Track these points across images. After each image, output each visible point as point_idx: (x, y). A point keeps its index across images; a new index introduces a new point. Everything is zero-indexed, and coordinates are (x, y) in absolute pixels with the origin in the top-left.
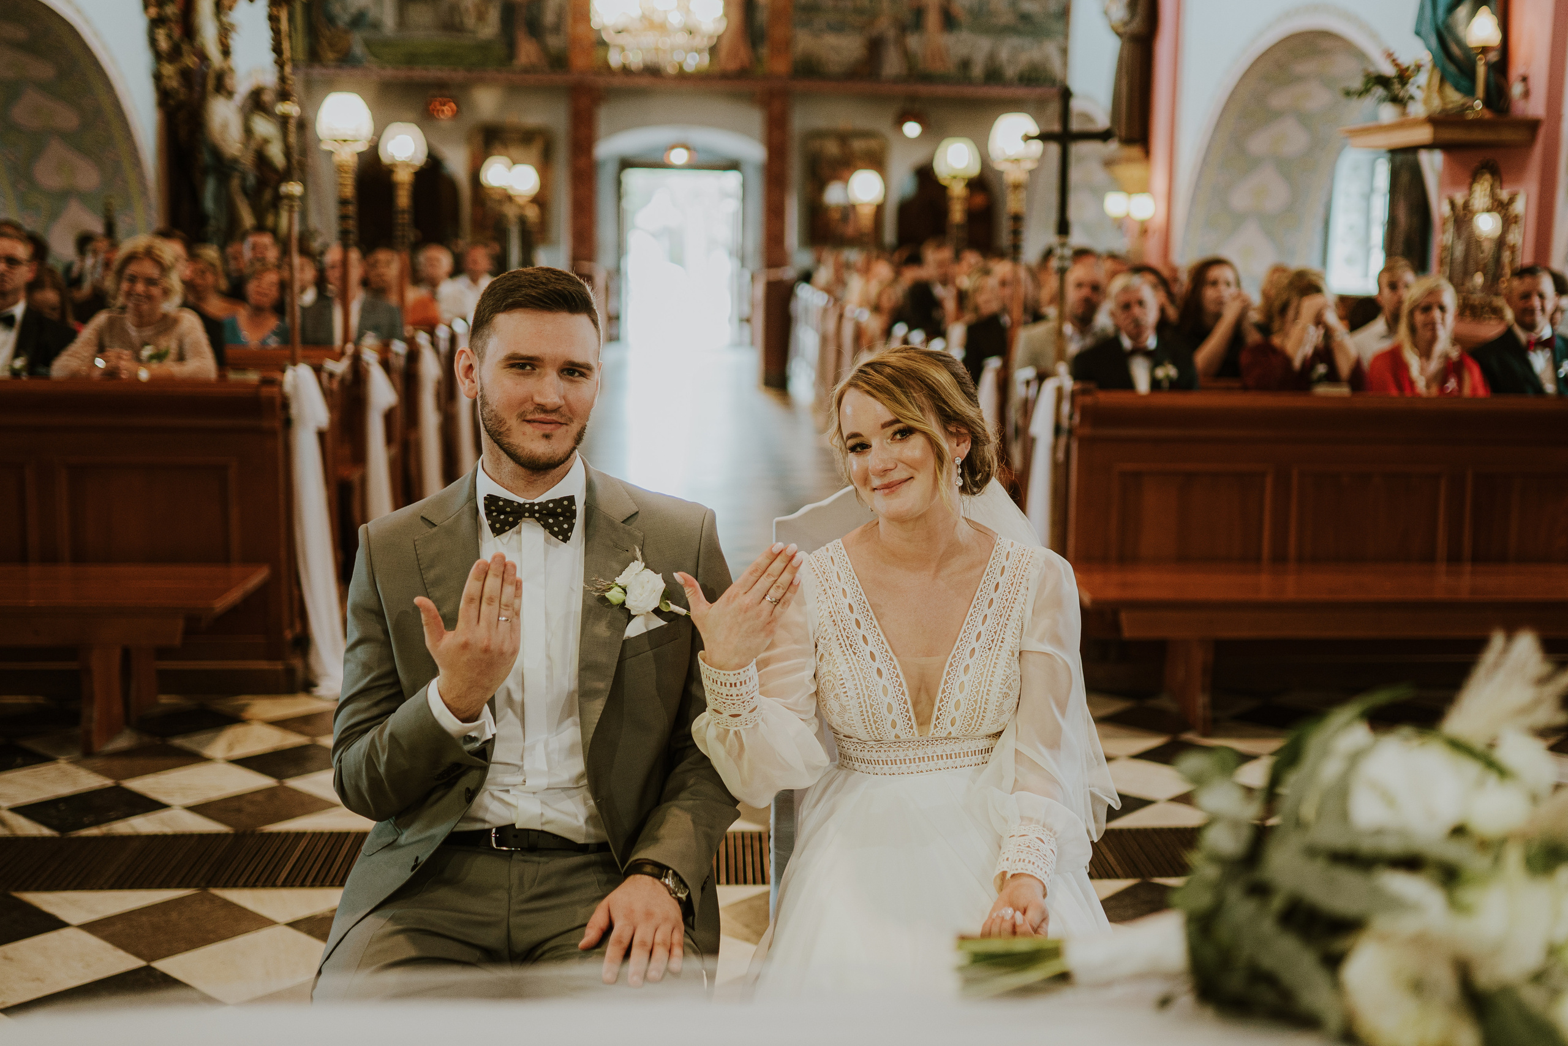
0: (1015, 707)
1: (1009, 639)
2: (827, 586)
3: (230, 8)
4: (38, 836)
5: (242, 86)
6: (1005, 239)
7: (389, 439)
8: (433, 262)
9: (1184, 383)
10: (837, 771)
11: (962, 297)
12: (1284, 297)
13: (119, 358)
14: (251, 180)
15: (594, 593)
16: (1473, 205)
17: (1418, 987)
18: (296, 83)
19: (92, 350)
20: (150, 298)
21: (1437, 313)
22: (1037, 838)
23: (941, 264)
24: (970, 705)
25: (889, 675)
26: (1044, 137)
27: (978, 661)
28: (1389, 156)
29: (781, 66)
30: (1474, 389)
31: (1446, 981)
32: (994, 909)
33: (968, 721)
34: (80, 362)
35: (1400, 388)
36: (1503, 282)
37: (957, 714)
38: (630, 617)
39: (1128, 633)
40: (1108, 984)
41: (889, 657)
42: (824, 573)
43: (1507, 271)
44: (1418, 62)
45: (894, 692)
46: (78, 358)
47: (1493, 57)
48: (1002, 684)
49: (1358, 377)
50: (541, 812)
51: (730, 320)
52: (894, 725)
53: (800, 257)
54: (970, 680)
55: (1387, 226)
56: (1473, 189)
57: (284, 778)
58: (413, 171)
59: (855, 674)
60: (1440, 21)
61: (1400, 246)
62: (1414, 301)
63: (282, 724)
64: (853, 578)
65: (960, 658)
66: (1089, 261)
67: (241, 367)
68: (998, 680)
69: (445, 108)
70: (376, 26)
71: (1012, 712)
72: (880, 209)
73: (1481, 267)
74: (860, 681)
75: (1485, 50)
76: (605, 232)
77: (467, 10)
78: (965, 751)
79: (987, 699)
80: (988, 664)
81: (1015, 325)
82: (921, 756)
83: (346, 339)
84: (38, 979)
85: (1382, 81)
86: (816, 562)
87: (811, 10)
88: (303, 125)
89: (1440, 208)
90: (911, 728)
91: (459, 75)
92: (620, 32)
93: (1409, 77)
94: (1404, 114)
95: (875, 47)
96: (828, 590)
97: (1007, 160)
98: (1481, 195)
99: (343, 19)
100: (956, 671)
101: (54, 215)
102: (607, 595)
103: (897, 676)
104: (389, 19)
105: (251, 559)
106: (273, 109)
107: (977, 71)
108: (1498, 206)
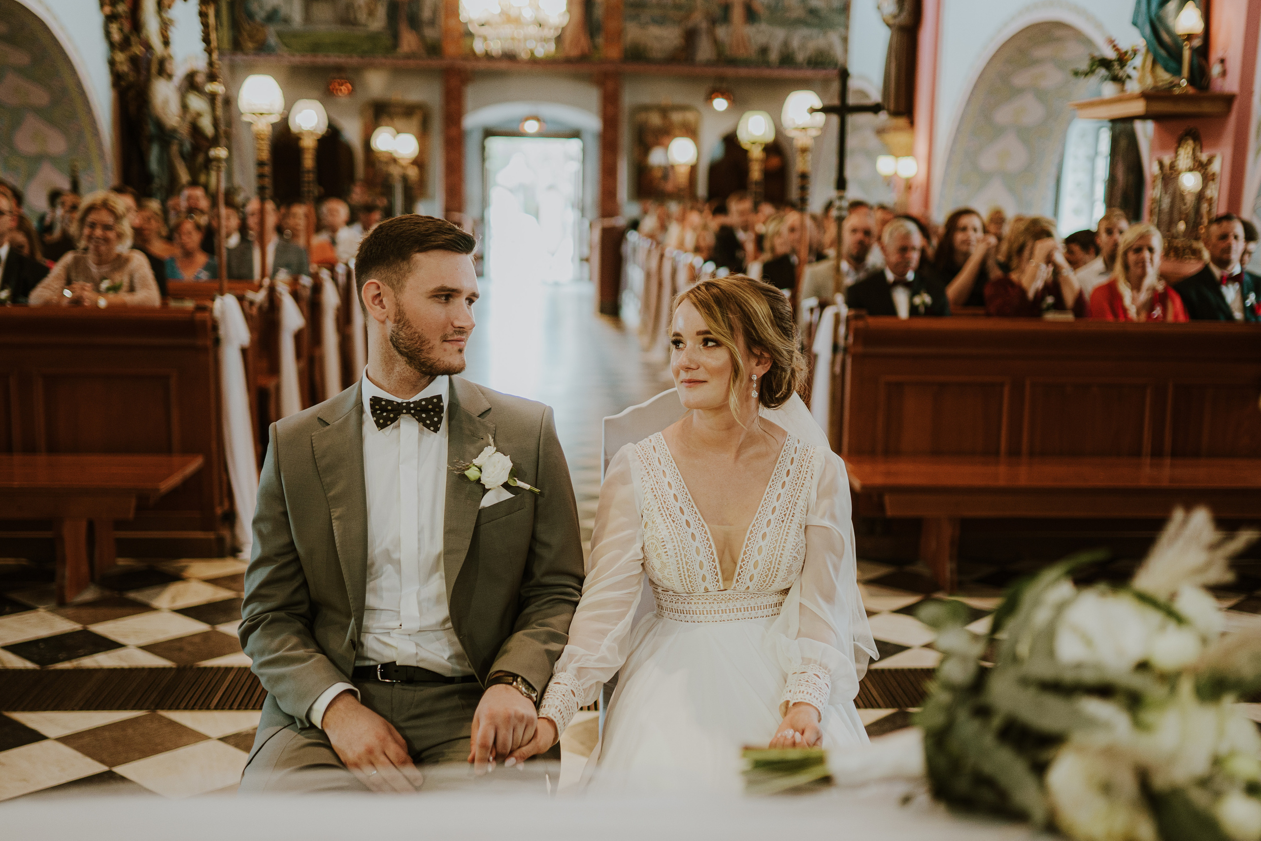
0: (801, 569)
1: (797, 515)
2: (650, 469)
3: (169, 7)
4: (23, 668)
5: (179, 70)
6: (794, 194)
7: (299, 355)
8: (332, 212)
9: (937, 310)
10: (655, 619)
11: (760, 240)
12: (1021, 239)
13: (83, 289)
14: (187, 146)
15: (456, 472)
16: (1178, 165)
17: (1107, 789)
18: (222, 67)
19: (62, 282)
20: (107, 240)
21: (1147, 254)
22: (814, 674)
23: (742, 213)
24: (766, 565)
25: (701, 538)
26: (826, 110)
27: (773, 530)
28: (1110, 125)
29: (614, 53)
30: (1176, 316)
31: (1128, 784)
32: (778, 731)
33: (764, 578)
34: (52, 293)
35: (1115, 315)
36: (1202, 229)
37: (755, 572)
38: (485, 491)
39: (890, 512)
40: (862, 785)
41: (701, 524)
42: (648, 459)
43: (1205, 220)
44: (1135, 48)
45: (705, 552)
46: (50, 289)
47: (1197, 43)
48: (792, 549)
49: (1080, 306)
50: (415, 652)
51: (573, 260)
52: (704, 579)
53: (629, 209)
54: (767, 545)
55: (1107, 184)
56: (1178, 153)
57: (216, 624)
58: (316, 138)
59: (674, 538)
60: (1153, 14)
61: (1118, 199)
62: (1128, 244)
63: (214, 581)
64: (671, 462)
65: (759, 527)
66: (862, 211)
67: (180, 296)
68: (789, 546)
69: (343, 88)
70: (286, 21)
71: (798, 573)
72: (693, 169)
73: (1184, 216)
74: (677, 543)
75: (1190, 37)
76: (472, 188)
77: (360, 7)
78: (759, 605)
79: (780, 561)
80: (781, 533)
81: (801, 263)
82: (724, 609)
83: (263, 275)
84: (24, 780)
85: (1105, 63)
86: (641, 451)
87: (639, 6)
88: (228, 102)
89: (1151, 168)
90: (718, 581)
91: (355, 60)
92: (483, 25)
93: (1127, 61)
94: (1123, 90)
95: (691, 36)
96: (651, 472)
97: (796, 129)
98: (1184, 157)
99: (260, 15)
100: (756, 537)
101: (31, 175)
102: (466, 473)
103: (708, 539)
104: (296, 15)
105: (189, 450)
106: (203, 87)
107: (774, 56)
108: (1198, 167)
